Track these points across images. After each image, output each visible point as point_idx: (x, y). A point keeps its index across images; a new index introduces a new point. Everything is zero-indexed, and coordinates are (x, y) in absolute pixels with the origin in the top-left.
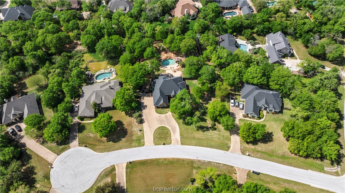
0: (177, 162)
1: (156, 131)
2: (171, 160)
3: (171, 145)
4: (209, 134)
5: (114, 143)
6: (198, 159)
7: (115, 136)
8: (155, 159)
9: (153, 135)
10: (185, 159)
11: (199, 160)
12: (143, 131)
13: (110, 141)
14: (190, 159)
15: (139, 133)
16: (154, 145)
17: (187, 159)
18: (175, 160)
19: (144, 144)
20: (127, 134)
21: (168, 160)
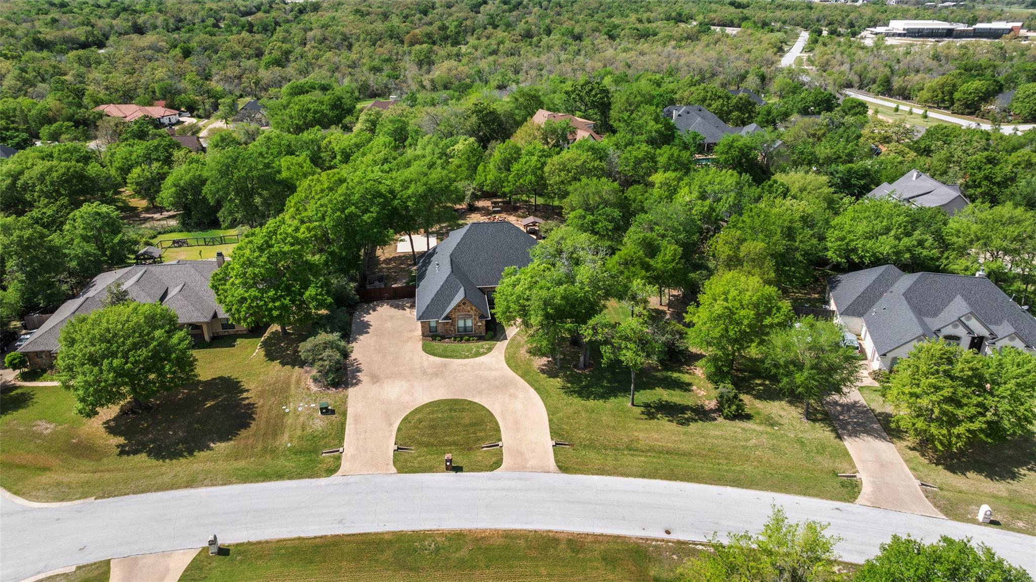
0: (534, 554)
1: (418, 416)
2: (500, 541)
3: (497, 472)
4: (717, 433)
5: (155, 462)
6: (674, 537)
7: (175, 433)
8: (394, 533)
9: (399, 429)
10: (590, 539)
11: (680, 543)
12: (344, 414)
13: (135, 452)
14: (618, 537)
15: (319, 423)
16: (394, 470)
17: (598, 539)
18: (522, 542)
19: (338, 467)
20: (246, 426)
21: (477, 540)
